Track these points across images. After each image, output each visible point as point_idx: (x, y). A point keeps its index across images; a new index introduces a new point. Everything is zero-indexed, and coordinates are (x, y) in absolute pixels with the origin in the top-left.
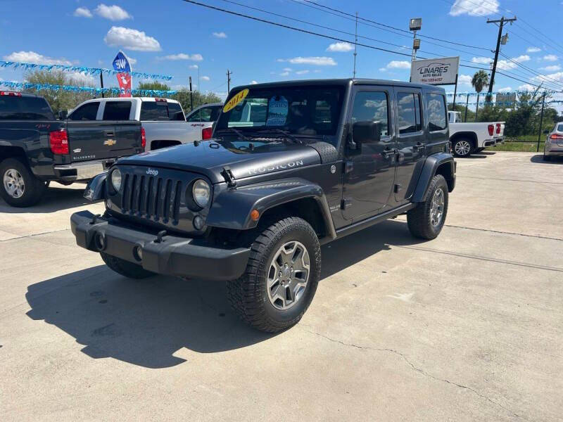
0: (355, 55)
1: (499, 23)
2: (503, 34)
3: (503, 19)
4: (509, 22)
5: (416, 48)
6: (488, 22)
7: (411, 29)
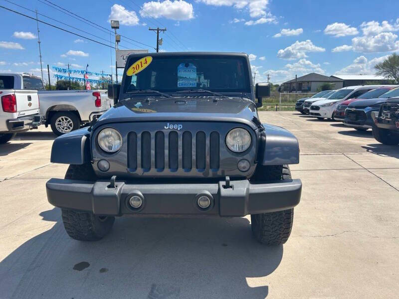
0: (39, 43)
1: (156, 31)
2: (160, 39)
3: (158, 28)
4: (162, 31)
5: (118, 41)
6: (150, 30)
7: (113, 27)
